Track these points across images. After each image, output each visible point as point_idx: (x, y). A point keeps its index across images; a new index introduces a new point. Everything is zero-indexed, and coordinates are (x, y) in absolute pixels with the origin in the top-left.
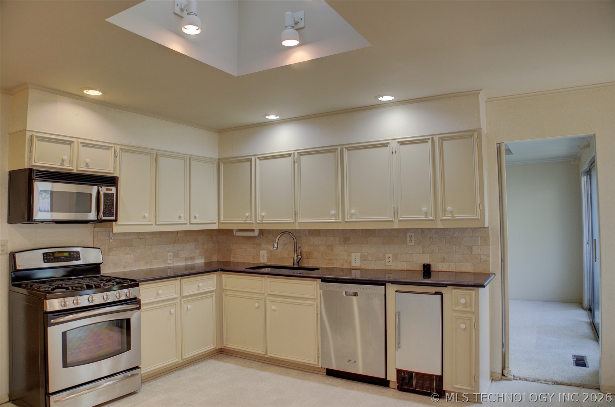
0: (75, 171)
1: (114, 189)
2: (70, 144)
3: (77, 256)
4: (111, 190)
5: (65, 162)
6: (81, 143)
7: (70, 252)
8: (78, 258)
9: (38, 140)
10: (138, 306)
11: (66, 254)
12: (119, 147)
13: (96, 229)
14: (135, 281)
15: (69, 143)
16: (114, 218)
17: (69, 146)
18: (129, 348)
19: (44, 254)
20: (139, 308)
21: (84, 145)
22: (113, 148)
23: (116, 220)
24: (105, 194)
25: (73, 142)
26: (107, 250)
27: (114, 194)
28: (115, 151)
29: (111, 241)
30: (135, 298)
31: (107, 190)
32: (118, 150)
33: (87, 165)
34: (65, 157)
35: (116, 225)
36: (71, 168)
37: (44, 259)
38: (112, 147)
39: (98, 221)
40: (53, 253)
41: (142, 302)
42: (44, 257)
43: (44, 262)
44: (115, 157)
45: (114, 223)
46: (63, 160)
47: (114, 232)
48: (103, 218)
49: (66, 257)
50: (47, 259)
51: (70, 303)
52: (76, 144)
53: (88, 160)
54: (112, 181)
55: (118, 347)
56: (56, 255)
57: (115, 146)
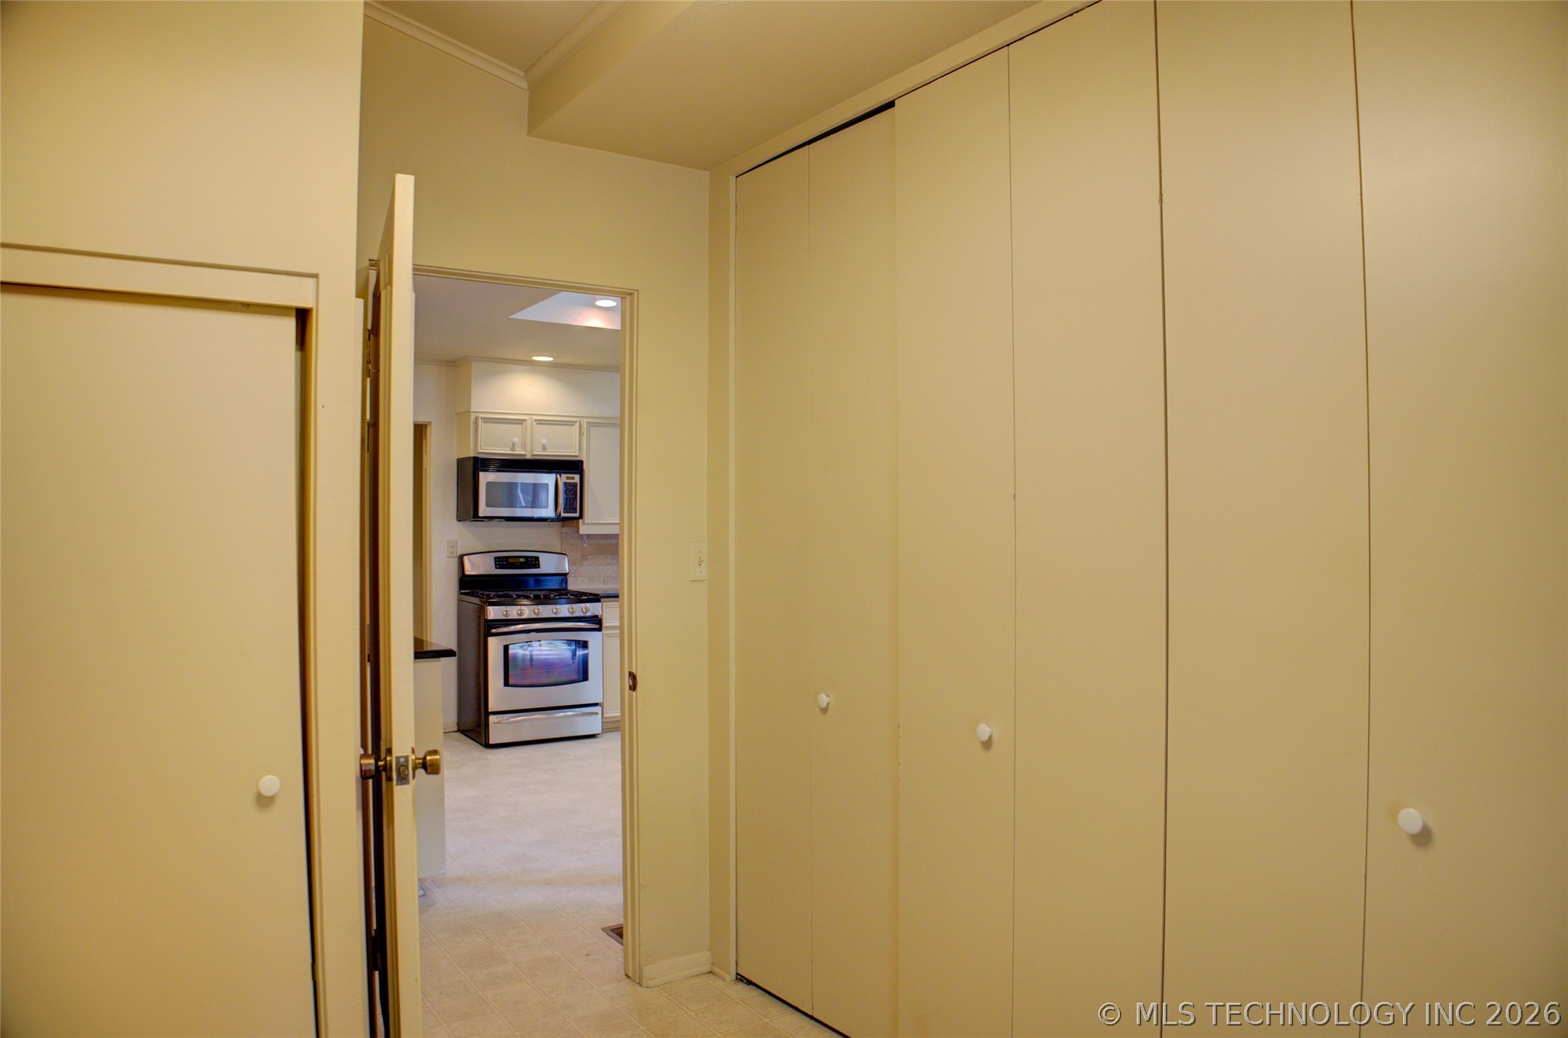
0: (529, 457)
1: (577, 478)
2: (522, 424)
3: (534, 562)
4: (573, 478)
5: (516, 446)
6: (536, 420)
7: (526, 558)
8: (537, 566)
9: (484, 422)
10: (598, 626)
11: (523, 560)
12: (586, 420)
13: (564, 529)
14: (598, 595)
15: (520, 422)
16: (577, 515)
17: (520, 426)
18: (585, 678)
19: (495, 558)
20: (600, 629)
21: (540, 422)
22: (578, 423)
23: (581, 517)
24: (565, 484)
25: (525, 420)
26: (579, 557)
27: (577, 483)
28: (580, 427)
29: (585, 545)
30: (597, 616)
31: (568, 478)
32: (585, 425)
33: (544, 448)
34: (516, 440)
35: (584, 523)
36: (523, 453)
37: (496, 565)
38: (576, 422)
39: (559, 519)
40: (507, 558)
41: (605, 624)
42: (496, 561)
43: (496, 568)
44: (581, 434)
45: (580, 521)
46: (514, 444)
47: (581, 532)
48: (563, 515)
49: (521, 563)
50: (499, 564)
51: (513, 612)
52: (529, 423)
53: (544, 441)
54: (574, 466)
55: (574, 677)
56: (510, 560)
57: (581, 419)
